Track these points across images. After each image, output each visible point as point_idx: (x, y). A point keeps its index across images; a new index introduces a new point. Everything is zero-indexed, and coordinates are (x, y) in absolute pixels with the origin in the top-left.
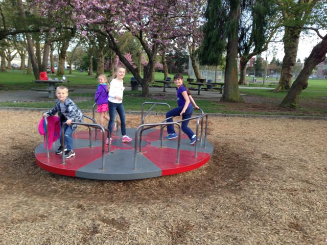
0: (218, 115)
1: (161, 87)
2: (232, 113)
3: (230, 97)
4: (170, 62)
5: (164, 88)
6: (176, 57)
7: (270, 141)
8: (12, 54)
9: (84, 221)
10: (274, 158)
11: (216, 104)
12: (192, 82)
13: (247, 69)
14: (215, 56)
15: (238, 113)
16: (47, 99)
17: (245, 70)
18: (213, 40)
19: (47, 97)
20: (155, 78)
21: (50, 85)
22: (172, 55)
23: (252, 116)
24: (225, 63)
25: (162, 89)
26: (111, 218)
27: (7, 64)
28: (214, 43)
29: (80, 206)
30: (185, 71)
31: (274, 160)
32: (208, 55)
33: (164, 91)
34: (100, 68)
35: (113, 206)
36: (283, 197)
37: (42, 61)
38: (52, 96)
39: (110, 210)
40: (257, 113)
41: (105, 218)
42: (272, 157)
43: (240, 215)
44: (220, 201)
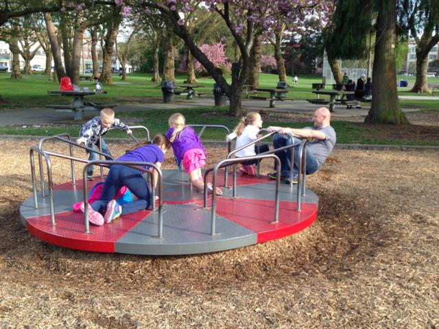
0: (353, 148)
1: (264, 99)
2: (381, 144)
4: (291, 56)
5: (271, 101)
6: (302, 47)
9: (64, 319)
10: (432, 224)
11: (355, 127)
13: (431, 65)
14: (353, 43)
15: (391, 142)
16: (71, 122)
18: (350, 15)
19: (72, 119)
21: (76, 99)
23: (417, 149)
25: (267, 103)
26: (109, 317)
27: (22, 66)
28: (352, 20)
29: (69, 296)
31: (431, 227)
32: (342, 41)
33: (271, 106)
34: (167, 68)
36: (423, 291)
38: (78, 117)
39: (113, 302)
40: (427, 144)
41: (99, 315)
42: (429, 221)
43: (331, 319)
44: (303, 294)
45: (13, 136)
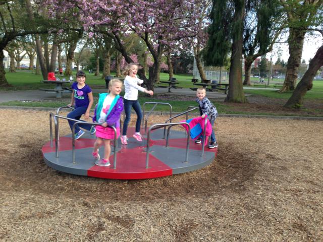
0: (222, 116)
1: (165, 87)
2: (236, 114)
3: (234, 98)
4: (175, 63)
5: (169, 89)
6: (181, 58)
7: (274, 141)
8: (21, 55)
9: (90, 218)
10: (279, 159)
11: (221, 104)
12: (196, 83)
13: (252, 70)
14: (220, 57)
15: (242, 113)
16: (55, 99)
17: (250, 71)
18: (218, 41)
19: (55, 97)
20: (160, 78)
21: (58, 85)
22: (177, 56)
23: (257, 117)
24: (229, 64)
25: (167, 90)
26: (116, 216)
27: (16, 65)
28: (219, 44)
29: (85, 204)
30: (190, 71)
31: (279, 161)
32: (213, 56)
33: (169, 92)
34: (106, 68)
35: (118, 204)
36: (287, 197)
37: (50, 62)
38: (59, 96)
39: (115, 207)
40: (262, 114)
41: (110, 215)
42: (276, 157)
43: (244, 214)
44: (224, 201)
45: (21, 107)
